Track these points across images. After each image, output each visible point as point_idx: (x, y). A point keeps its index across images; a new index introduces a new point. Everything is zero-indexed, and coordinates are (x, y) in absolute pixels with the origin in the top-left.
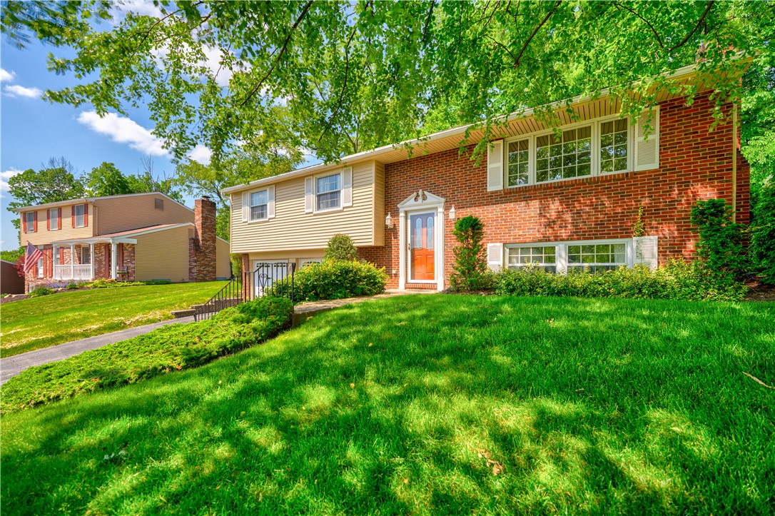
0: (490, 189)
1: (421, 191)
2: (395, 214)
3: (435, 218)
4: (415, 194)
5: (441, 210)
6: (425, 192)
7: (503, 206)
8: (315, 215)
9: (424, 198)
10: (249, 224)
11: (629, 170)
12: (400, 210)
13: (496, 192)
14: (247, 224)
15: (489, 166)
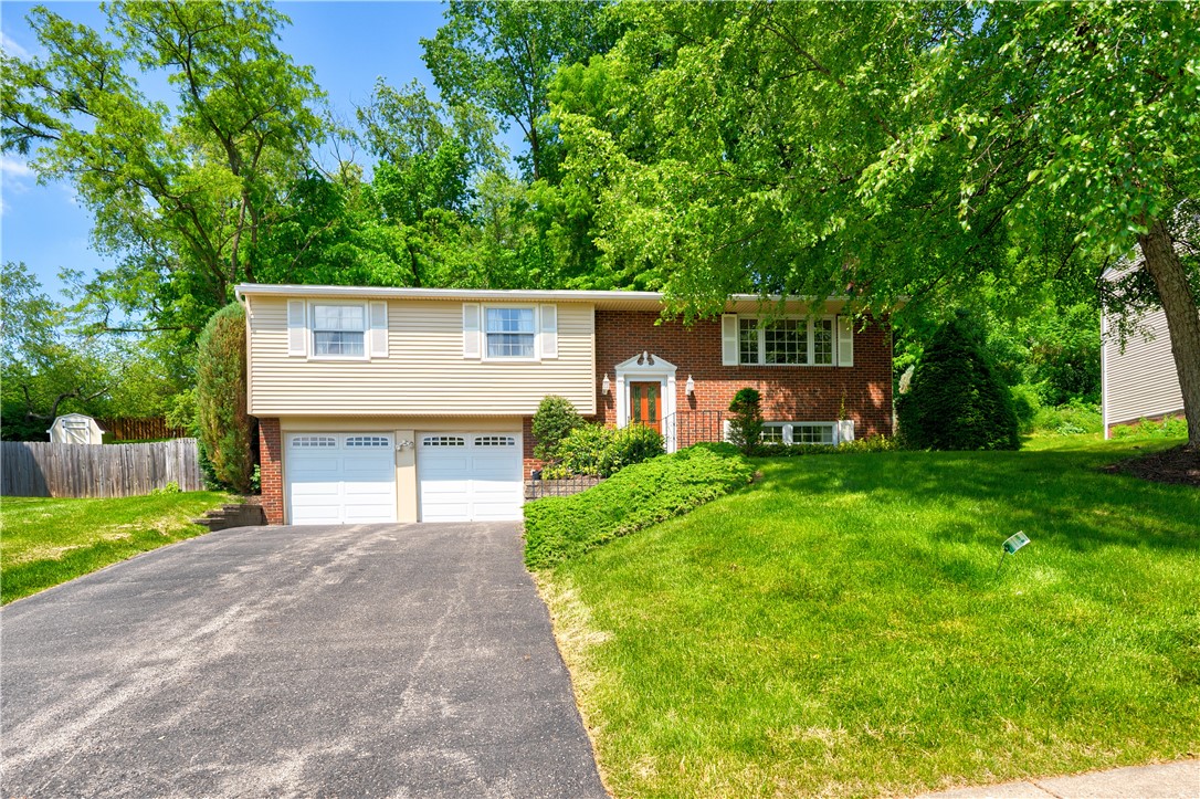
0: (725, 363)
1: (645, 353)
2: (613, 378)
3: (663, 388)
4: (639, 356)
5: (672, 379)
6: (653, 356)
7: (738, 382)
8: (483, 364)
9: (651, 362)
10: (309, 362)
11: (834, 364)
12: (618, 372)
13: (731, 367)
14: (305, 360)
15: (724, 339)
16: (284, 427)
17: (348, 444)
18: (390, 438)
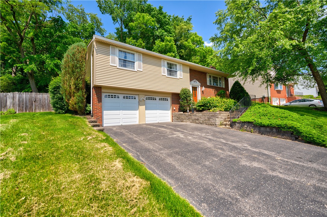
3: (198, 89)
5: (199, 86)
6: (196, 81)
11: (222, 87)
12: (190, 84)
13: (209, 85)
14: (116, 68)
15: (207, 79)
16: (103, 91)
17: (123, 98)
18: (137, 97)
